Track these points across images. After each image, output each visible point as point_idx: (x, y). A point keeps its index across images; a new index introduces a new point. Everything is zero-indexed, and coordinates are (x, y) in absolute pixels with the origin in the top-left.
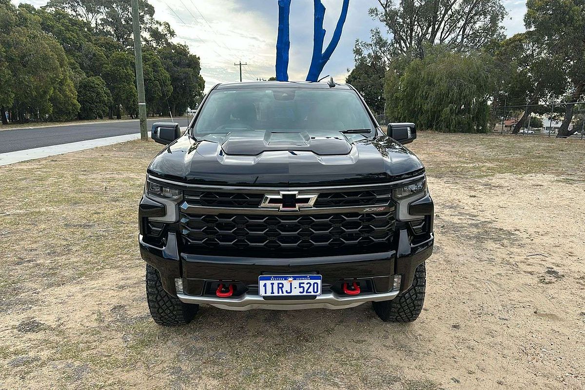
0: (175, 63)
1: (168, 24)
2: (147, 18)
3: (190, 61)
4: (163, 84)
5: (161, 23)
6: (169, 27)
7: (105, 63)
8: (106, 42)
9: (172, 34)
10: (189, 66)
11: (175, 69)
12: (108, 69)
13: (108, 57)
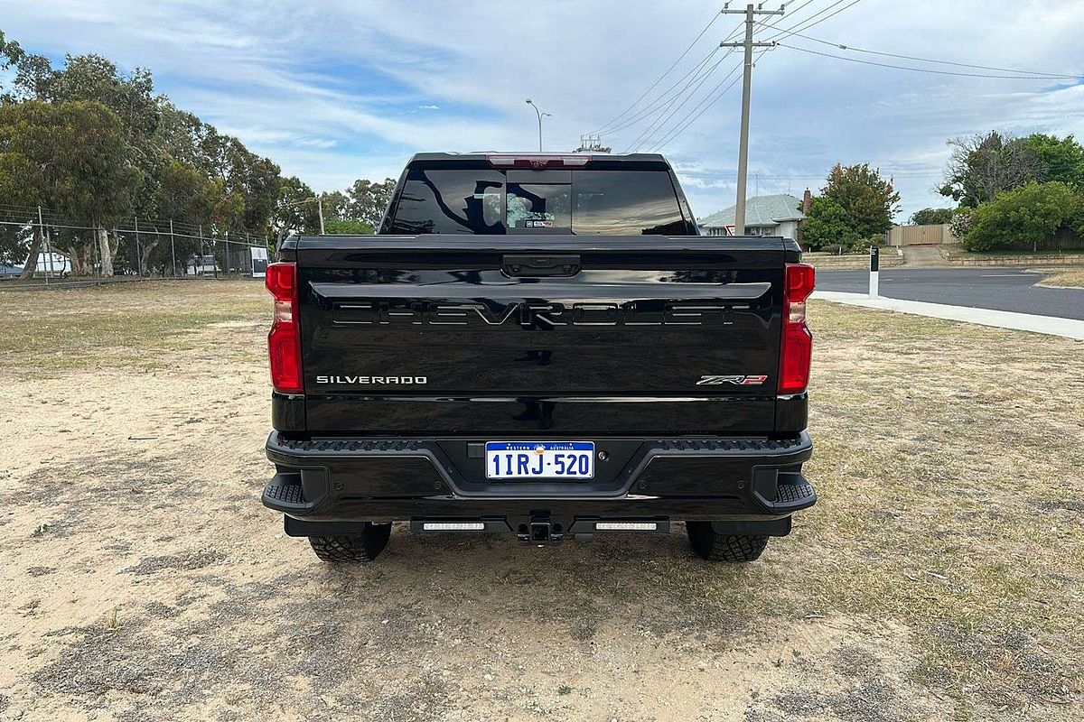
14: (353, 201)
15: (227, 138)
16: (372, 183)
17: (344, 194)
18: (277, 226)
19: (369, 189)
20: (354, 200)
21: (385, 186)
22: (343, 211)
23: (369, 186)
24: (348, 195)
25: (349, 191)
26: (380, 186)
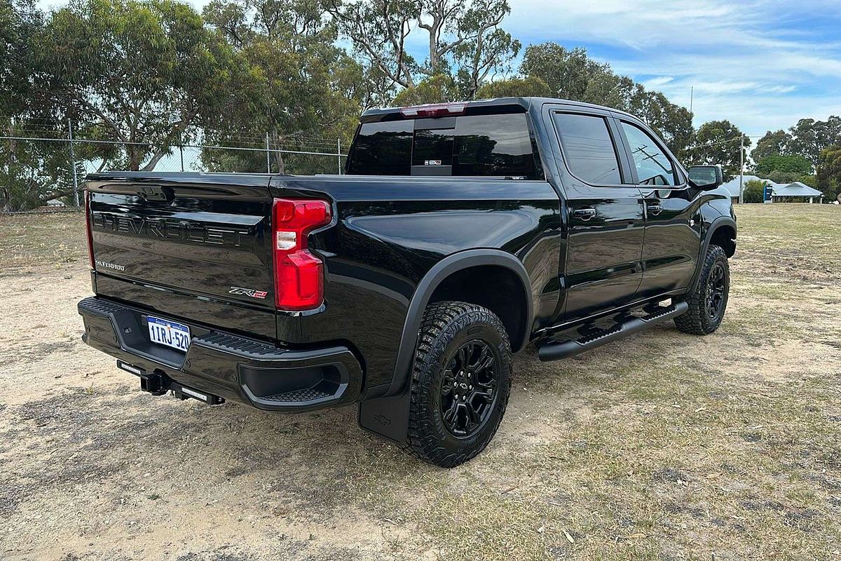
14: (794, 138)
15: (653, 94)
16: (816, 121)
17: (787, 132)
18: (707, 162)
19: (811, 127)
20: (796, 137)
21: (828, 123)
22: (784, 147)
23: (812, 124)
24: (790, 133)
25: (792, 129)
26: (823, 124)
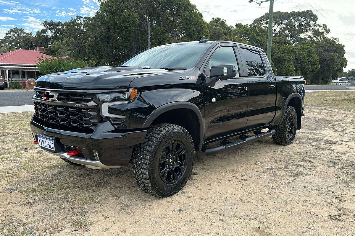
0: (325, 50)
1: (325, 25)
2: (312, 23)
3: (337, 48)
4: (313, 63)
5: (321, 26)
6: (326, 27)
7: (276, 53)
8: (280, 40)
9: (328, 31)
10: (335, 51)
11: (324, 54)
12: (277, 56)
13: (278, 49)
